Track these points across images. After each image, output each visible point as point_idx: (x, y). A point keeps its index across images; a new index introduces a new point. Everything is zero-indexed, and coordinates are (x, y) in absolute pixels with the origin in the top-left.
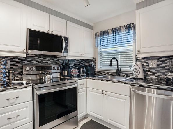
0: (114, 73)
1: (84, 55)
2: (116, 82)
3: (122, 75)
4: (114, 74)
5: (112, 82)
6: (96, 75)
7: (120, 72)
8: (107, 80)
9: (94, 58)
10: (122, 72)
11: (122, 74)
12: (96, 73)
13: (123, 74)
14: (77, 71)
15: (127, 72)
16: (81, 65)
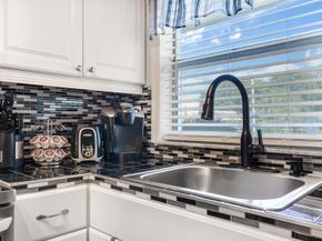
0: (227, 153)
1: (91, 70)
2: (238, 220)
3: (271, 165)
4: (231, 158)
5: (210, 213)
6: (153, 162)
7: (260, 150)
8: (179, 199)
9: (145, 89)
10: (269, 150)
11: (268, 161)
12: (152, 150)
13: (273, 162)
14: (61, 141)
15: (293, 151)
16: (91, 116)
